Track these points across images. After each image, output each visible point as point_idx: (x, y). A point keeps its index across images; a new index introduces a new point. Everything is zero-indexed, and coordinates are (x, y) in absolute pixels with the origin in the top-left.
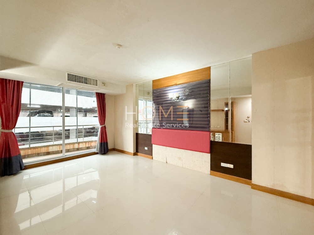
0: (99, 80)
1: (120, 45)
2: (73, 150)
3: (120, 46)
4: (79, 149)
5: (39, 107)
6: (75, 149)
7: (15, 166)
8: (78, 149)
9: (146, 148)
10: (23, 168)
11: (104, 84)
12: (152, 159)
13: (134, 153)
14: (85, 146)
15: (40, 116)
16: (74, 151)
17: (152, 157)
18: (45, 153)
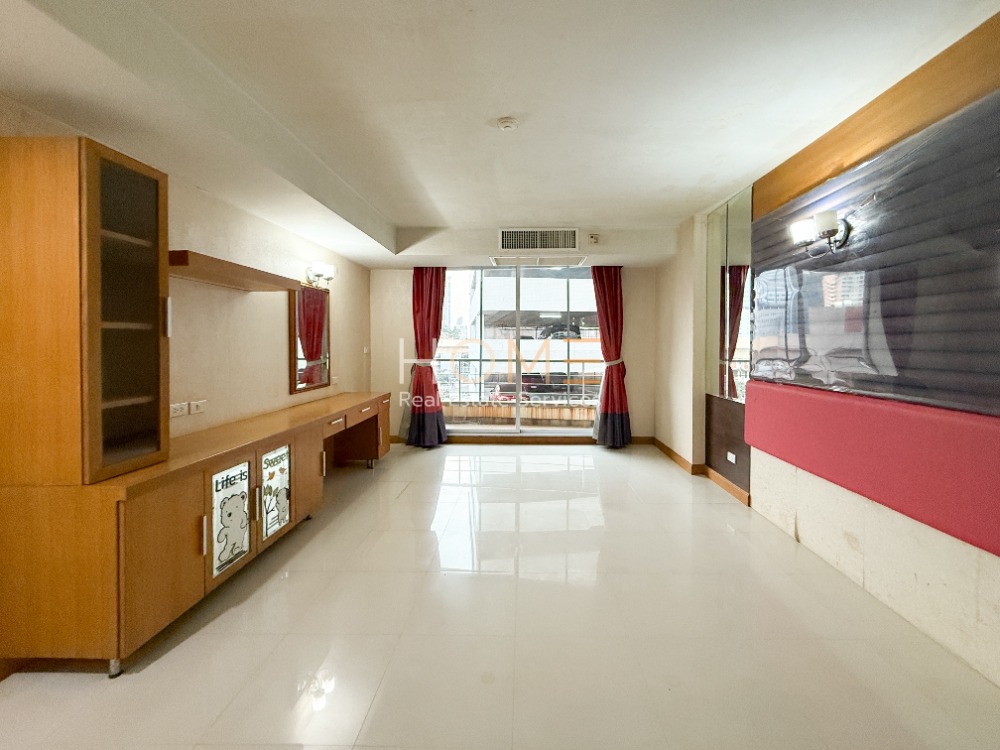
0: (580, 229)
1: (507, 118)
2: (557, 422)
3: (505, 120)
4: (573, 423)
5: (559, 316)
6: (563, 423)
7: (430, 432)
8: (570, 423)
9: (731, 457)
10: (444, 439)
11: (595, 238)
12: (749, 506)
13: (694, 466)
14: (586, 418)
15: (555, 338)
16: (560, 425)
17: (749, 497)
18: (506, 421)
